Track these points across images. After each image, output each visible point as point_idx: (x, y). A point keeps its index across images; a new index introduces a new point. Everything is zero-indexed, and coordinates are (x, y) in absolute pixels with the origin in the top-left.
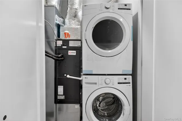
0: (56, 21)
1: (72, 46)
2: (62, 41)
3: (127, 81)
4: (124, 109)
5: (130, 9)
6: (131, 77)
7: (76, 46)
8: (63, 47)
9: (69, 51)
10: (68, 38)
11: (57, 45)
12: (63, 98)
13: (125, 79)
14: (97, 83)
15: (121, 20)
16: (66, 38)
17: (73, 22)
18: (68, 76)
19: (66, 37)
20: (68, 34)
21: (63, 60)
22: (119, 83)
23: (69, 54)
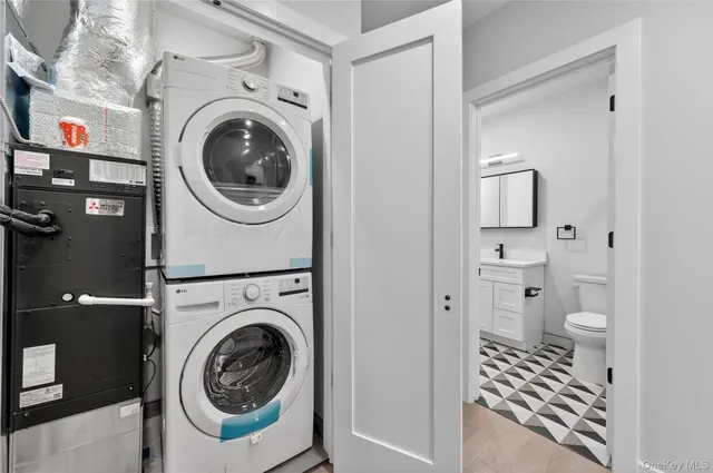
0: (10, 64)
1: (103, 180)
2: (48, 156)
3: (300, 286)
4: (295, 358)
5: (306, 108)
6: (309, 275)
7: (127, 182)
8: (56, 181)
9: (89, 201)
10: (79, 148)
11: (17, 171)
12: (58, 395)
13: (297, 281)
14: (221, 303)
15: (282, 124)
16: (72, 145)
17: (103, 85)
18: (85, 299)
19: (74, 141)
20: (81, 129)
21: (57, 233)
22: (281, 294)
23: (88, 211)
